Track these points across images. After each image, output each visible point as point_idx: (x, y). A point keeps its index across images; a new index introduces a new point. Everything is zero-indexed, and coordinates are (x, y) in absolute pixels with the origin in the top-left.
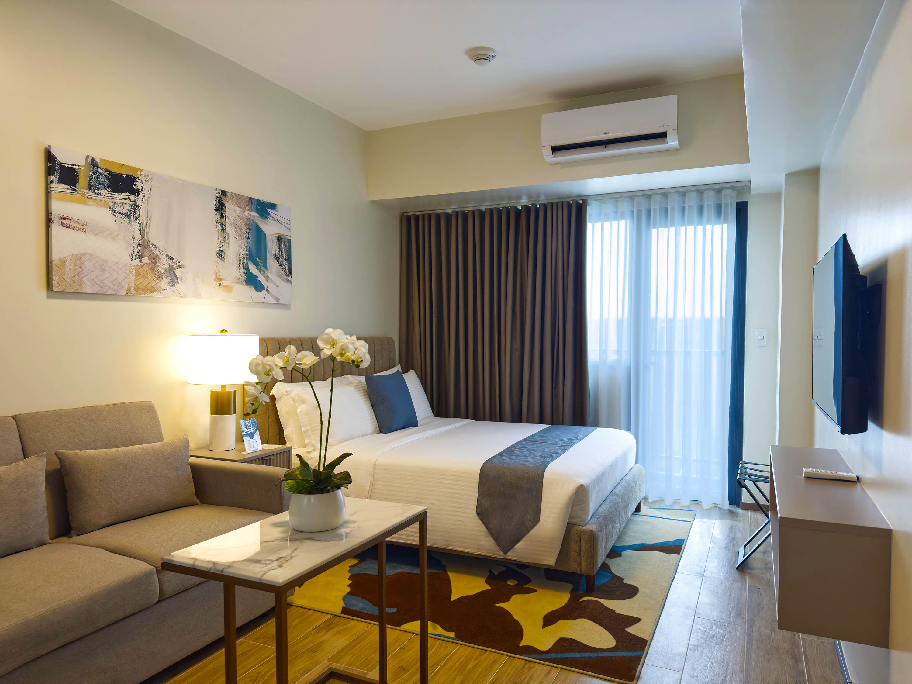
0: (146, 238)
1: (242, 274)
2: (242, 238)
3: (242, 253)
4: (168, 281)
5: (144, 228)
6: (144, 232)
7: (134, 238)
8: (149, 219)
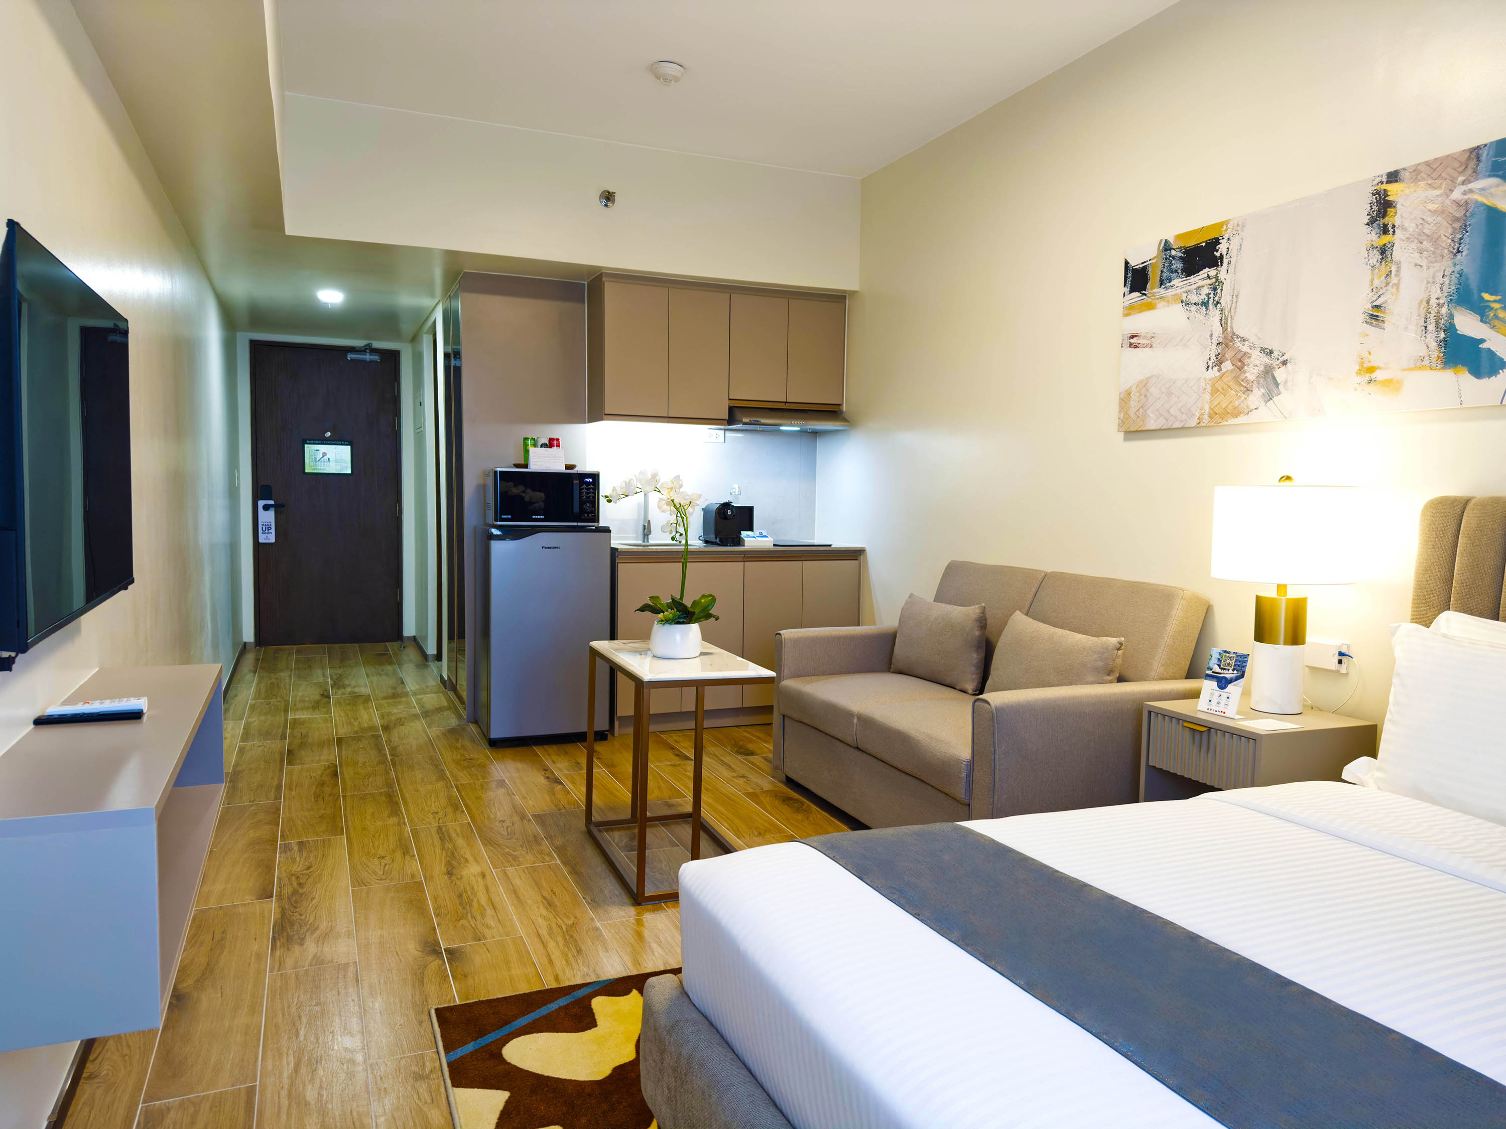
0: (1229, 329)
1: (1433, 345)
2: (1439, 258)
3: (1435, 292)
4: (1261, 394)
5: (1227, 313)
6: (1227, 321)
7: (1211, 335)
8: (1235, 296)
